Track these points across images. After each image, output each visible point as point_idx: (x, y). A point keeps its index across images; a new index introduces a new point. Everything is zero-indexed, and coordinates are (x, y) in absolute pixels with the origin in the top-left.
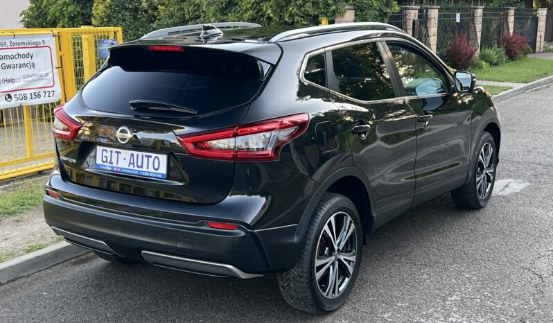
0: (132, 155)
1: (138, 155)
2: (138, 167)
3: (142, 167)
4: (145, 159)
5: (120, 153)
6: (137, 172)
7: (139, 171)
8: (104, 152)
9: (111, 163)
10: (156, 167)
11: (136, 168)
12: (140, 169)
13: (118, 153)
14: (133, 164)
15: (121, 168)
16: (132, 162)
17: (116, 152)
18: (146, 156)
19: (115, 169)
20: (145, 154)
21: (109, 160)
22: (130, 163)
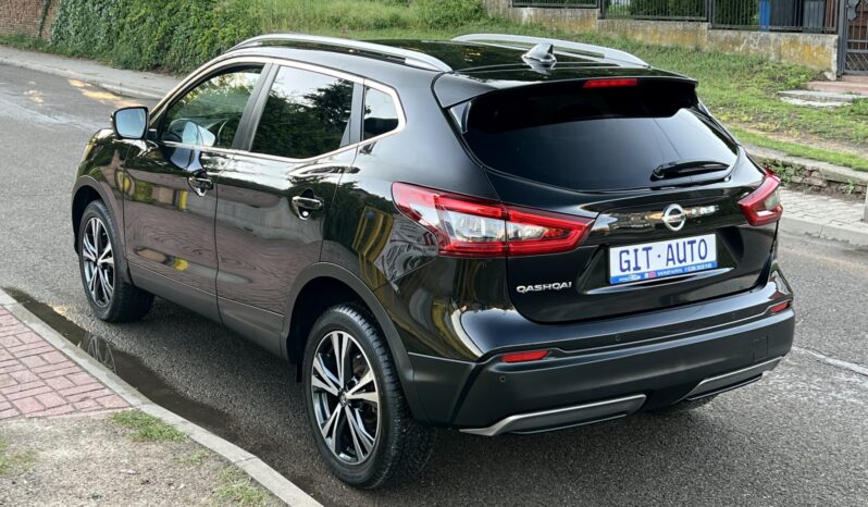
0: (670, 246)
1: (677, 245)
2: (680, 262)
3: (685, 260)
4: (688, 247)
5: (650, 248)
6: (680, 271)
7: (683, 268)
8: (624, 255)
9: (637, 268)
10: (703, 254)
11: (678, 265)
12: (684, 264)
13: (647, 249)
14: (673, 259)
15: (656, 272)
16: (670, 257)
17: (644, 249)
18: (689, 243)
19: (647, 276)
20: (687, 240)
21: (633, 265)
22: (668, 260)
